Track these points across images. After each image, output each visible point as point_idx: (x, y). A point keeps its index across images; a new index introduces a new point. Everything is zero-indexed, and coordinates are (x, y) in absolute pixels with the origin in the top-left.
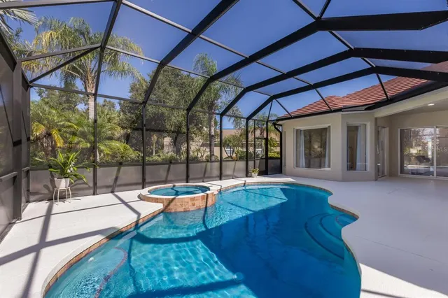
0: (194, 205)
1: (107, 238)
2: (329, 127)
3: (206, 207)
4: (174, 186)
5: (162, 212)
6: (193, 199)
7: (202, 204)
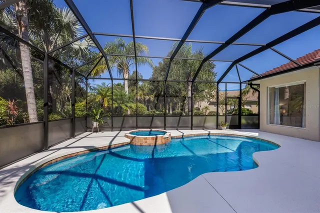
0: (146, 142)
1: (89, 150)
2: (305, 83)
3: (155, 145)
4: (151, 130)
5: (129, 144)
6: (145, 139)
7: (153, 143)
